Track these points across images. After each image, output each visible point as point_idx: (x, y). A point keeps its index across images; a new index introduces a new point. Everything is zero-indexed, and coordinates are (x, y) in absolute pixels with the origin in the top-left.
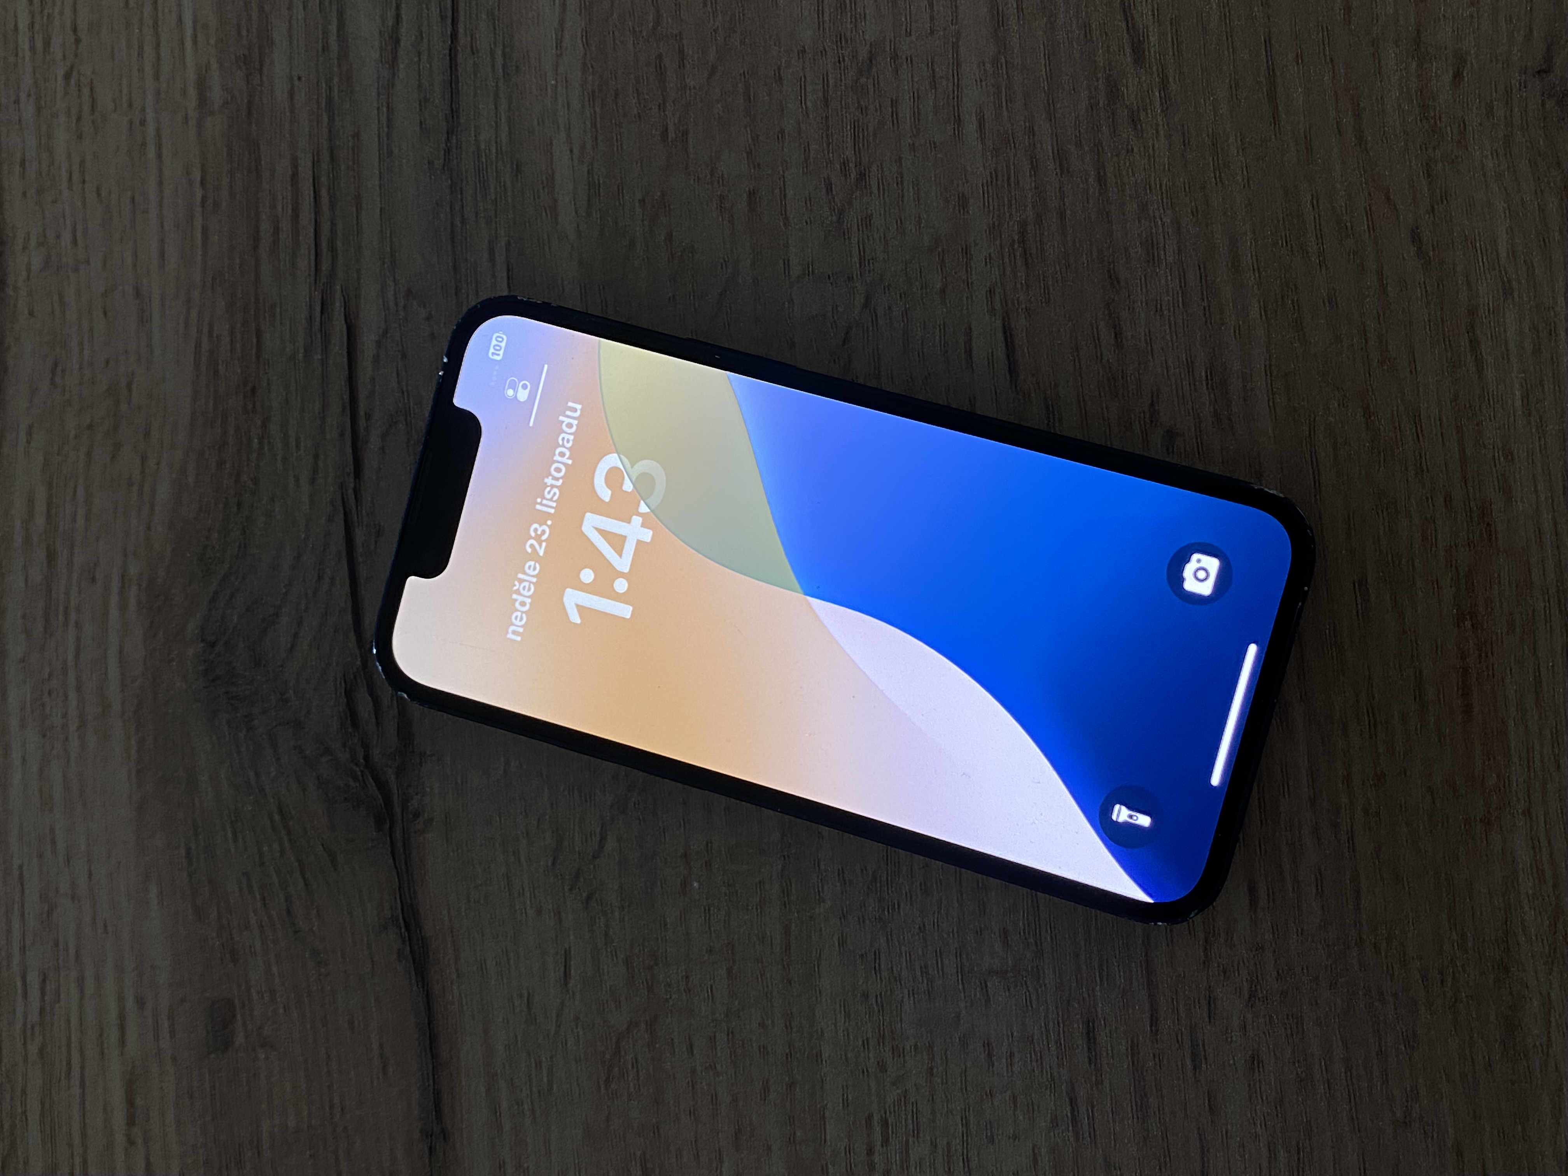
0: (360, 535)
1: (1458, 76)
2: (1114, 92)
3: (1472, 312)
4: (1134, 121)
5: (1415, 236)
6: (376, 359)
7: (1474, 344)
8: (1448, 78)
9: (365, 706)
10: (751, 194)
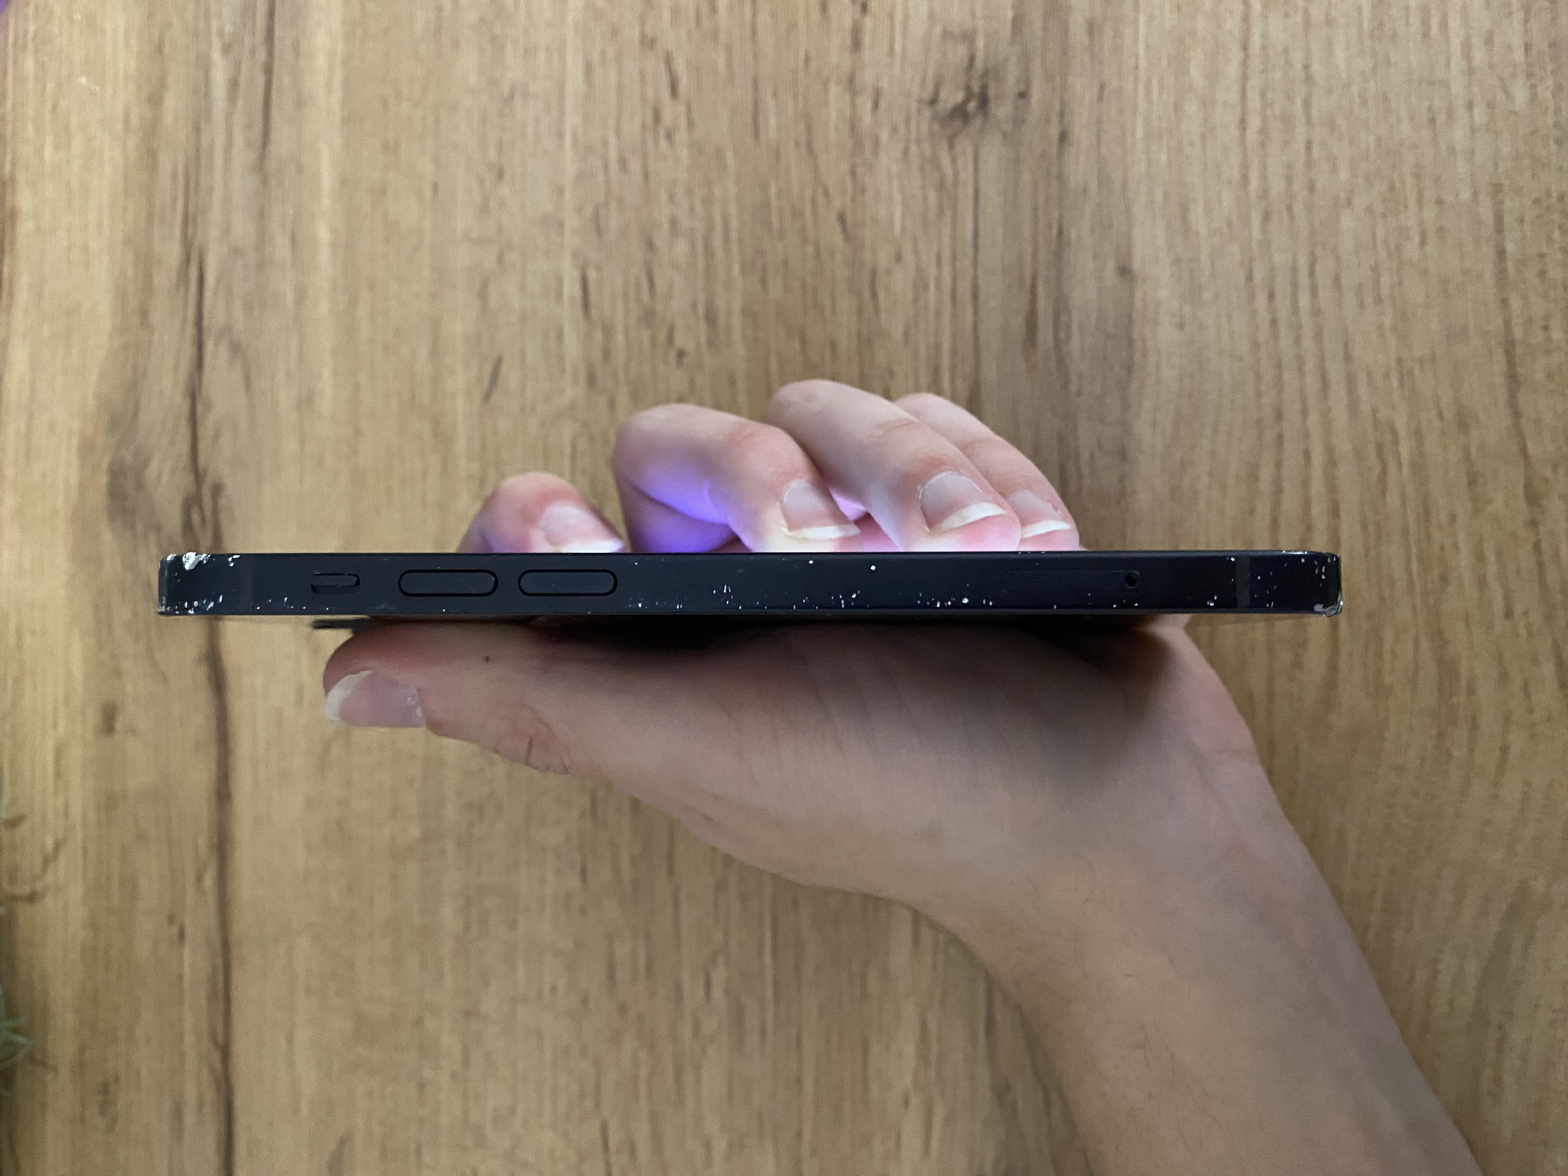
0: (200, 408)
1: (876, 105)
2: (657, 116)
3: (874, 272)
4: (669, 136)
5: (842, 219)
6: (215, 294)
7: (874, 295)
8: (868, 106)
9: (196, 518)
10: (435, 187)
